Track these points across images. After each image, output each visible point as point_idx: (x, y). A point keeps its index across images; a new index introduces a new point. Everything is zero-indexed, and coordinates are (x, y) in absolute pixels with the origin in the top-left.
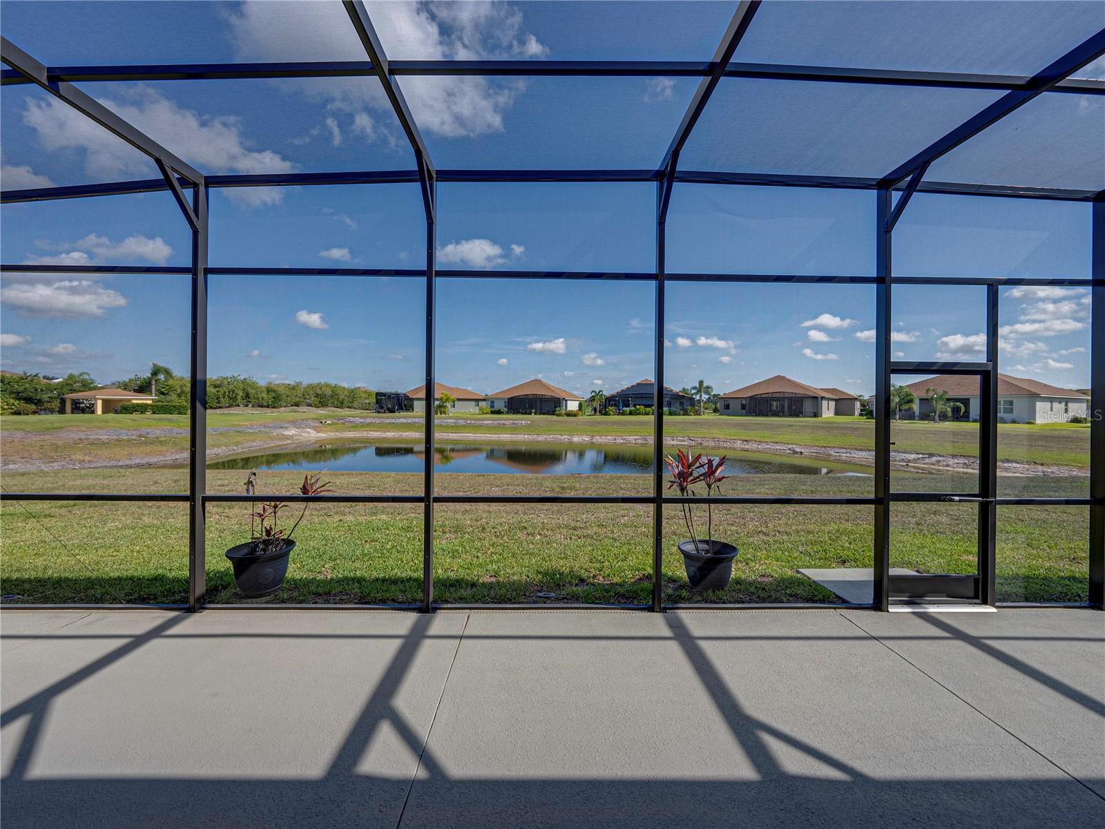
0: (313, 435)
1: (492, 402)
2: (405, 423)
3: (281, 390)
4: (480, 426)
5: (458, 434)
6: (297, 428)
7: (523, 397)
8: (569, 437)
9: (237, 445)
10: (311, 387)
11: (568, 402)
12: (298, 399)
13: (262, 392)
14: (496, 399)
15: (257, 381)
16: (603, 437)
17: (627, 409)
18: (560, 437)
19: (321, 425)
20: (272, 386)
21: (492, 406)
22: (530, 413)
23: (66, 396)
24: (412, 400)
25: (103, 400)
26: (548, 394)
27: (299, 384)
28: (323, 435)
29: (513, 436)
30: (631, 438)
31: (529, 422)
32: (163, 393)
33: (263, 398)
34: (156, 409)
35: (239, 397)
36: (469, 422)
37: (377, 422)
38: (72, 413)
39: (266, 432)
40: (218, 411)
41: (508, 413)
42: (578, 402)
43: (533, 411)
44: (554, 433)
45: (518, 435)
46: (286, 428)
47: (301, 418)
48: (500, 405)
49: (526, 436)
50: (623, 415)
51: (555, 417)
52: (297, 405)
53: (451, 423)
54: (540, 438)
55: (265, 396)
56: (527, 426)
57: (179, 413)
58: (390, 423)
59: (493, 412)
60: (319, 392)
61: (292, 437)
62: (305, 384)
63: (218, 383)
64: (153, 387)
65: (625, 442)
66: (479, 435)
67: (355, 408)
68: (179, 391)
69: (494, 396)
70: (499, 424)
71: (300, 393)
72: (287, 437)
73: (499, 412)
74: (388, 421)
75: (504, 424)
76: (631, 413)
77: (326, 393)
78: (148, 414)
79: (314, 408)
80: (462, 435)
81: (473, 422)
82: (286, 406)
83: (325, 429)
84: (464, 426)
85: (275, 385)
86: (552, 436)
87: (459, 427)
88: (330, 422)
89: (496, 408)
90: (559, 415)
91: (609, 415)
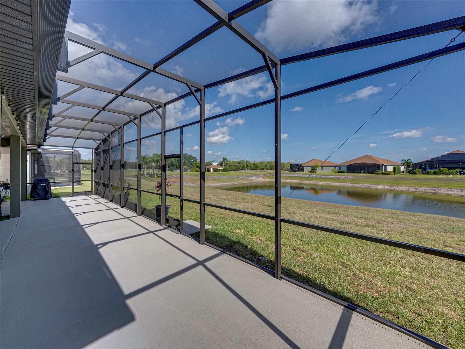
0: (261, 180)
1: (340, 167)
2: (295, 176)
3: (258, 164)
4: (327, 178)
5: (315, 182)
6: (256, 177)
7: (357, 164)
8: (375, 186)
9: (235, 182)
10: (268, 162)
11: (387, 167)
12: (263, 167)
13: (252, 165)
14: (341, 165)
15: (250, 161)
16: (401, 187)
17: (433, 171)
18: (369, 185)
19: (265, 176)
20: (256, 163)
21: (340, 169)
22: (360, 173)
23: (206, 167)
24: (303, 167)
25: (212, 168)
26: (373, 162)
27: (264, 162)
28: (264, 180)
29: (342, 184)
30: (422, 189)
31: (354, 177)
32: (225, 166)
33: (252, 167)
34: (223, 171)
35: (245, 167)
36: (322, 176)
37: (285, 176)
38: (207, 171)
39: (246, 178)
40: (239, 171)
41: (348, 172)
42: (393, 166)
43: (362, 171)
44: (366, 183)
45: (345, 183)
46: (253, 177)
47: (259, 174)
48: (344, 169)
49: (349, 184)
50: (428, 174)
51: (374, 174)
52: (263, 169)
53: (314, 177)
54: (357, 185)
55: (252, 166)
56: (352, 179)
57: (227, 172)
58: (289, 176)
59: (339, 172)
60: (270, 164)
61: (253, 180)
62: (266, 161)
63: (239, 162)
64: (223, 164)
65: (416, 190)
66: (325, 183)
67: (284, 170)
68: (229, 165)
69: (340, 164)
70: (337, 178)
71: (264, 165)
72: (251, 180)
73: (343, 172)
74: (289, 175)
75: (340, 178)
76: (435, 173)
77: (273, 164)
78: (220, 172)
79: (269, 170)
80: (317, 182)
81: (325, 176)
82: (259, 170)
83: (266, 178)
84: (320, 178)
85: (257, 162)
86: (364, 185)
87: (317, 178)
88: (268, 175)
89: (342, 170)
90: (377, 174)
91: (415, 174)
